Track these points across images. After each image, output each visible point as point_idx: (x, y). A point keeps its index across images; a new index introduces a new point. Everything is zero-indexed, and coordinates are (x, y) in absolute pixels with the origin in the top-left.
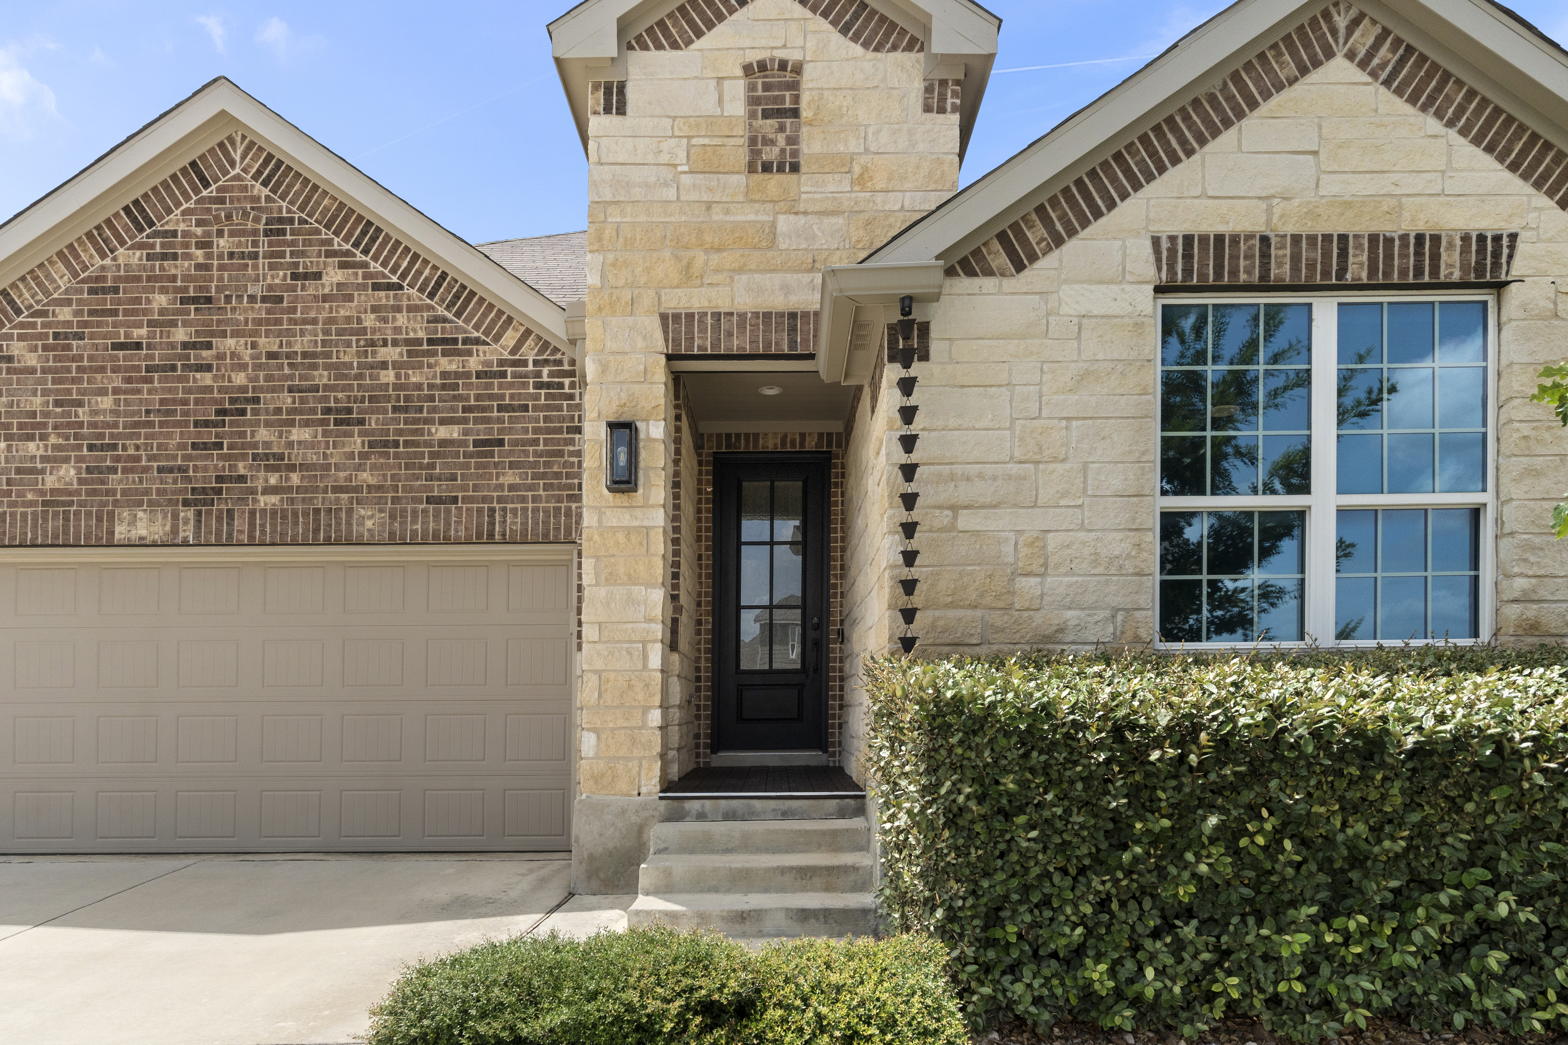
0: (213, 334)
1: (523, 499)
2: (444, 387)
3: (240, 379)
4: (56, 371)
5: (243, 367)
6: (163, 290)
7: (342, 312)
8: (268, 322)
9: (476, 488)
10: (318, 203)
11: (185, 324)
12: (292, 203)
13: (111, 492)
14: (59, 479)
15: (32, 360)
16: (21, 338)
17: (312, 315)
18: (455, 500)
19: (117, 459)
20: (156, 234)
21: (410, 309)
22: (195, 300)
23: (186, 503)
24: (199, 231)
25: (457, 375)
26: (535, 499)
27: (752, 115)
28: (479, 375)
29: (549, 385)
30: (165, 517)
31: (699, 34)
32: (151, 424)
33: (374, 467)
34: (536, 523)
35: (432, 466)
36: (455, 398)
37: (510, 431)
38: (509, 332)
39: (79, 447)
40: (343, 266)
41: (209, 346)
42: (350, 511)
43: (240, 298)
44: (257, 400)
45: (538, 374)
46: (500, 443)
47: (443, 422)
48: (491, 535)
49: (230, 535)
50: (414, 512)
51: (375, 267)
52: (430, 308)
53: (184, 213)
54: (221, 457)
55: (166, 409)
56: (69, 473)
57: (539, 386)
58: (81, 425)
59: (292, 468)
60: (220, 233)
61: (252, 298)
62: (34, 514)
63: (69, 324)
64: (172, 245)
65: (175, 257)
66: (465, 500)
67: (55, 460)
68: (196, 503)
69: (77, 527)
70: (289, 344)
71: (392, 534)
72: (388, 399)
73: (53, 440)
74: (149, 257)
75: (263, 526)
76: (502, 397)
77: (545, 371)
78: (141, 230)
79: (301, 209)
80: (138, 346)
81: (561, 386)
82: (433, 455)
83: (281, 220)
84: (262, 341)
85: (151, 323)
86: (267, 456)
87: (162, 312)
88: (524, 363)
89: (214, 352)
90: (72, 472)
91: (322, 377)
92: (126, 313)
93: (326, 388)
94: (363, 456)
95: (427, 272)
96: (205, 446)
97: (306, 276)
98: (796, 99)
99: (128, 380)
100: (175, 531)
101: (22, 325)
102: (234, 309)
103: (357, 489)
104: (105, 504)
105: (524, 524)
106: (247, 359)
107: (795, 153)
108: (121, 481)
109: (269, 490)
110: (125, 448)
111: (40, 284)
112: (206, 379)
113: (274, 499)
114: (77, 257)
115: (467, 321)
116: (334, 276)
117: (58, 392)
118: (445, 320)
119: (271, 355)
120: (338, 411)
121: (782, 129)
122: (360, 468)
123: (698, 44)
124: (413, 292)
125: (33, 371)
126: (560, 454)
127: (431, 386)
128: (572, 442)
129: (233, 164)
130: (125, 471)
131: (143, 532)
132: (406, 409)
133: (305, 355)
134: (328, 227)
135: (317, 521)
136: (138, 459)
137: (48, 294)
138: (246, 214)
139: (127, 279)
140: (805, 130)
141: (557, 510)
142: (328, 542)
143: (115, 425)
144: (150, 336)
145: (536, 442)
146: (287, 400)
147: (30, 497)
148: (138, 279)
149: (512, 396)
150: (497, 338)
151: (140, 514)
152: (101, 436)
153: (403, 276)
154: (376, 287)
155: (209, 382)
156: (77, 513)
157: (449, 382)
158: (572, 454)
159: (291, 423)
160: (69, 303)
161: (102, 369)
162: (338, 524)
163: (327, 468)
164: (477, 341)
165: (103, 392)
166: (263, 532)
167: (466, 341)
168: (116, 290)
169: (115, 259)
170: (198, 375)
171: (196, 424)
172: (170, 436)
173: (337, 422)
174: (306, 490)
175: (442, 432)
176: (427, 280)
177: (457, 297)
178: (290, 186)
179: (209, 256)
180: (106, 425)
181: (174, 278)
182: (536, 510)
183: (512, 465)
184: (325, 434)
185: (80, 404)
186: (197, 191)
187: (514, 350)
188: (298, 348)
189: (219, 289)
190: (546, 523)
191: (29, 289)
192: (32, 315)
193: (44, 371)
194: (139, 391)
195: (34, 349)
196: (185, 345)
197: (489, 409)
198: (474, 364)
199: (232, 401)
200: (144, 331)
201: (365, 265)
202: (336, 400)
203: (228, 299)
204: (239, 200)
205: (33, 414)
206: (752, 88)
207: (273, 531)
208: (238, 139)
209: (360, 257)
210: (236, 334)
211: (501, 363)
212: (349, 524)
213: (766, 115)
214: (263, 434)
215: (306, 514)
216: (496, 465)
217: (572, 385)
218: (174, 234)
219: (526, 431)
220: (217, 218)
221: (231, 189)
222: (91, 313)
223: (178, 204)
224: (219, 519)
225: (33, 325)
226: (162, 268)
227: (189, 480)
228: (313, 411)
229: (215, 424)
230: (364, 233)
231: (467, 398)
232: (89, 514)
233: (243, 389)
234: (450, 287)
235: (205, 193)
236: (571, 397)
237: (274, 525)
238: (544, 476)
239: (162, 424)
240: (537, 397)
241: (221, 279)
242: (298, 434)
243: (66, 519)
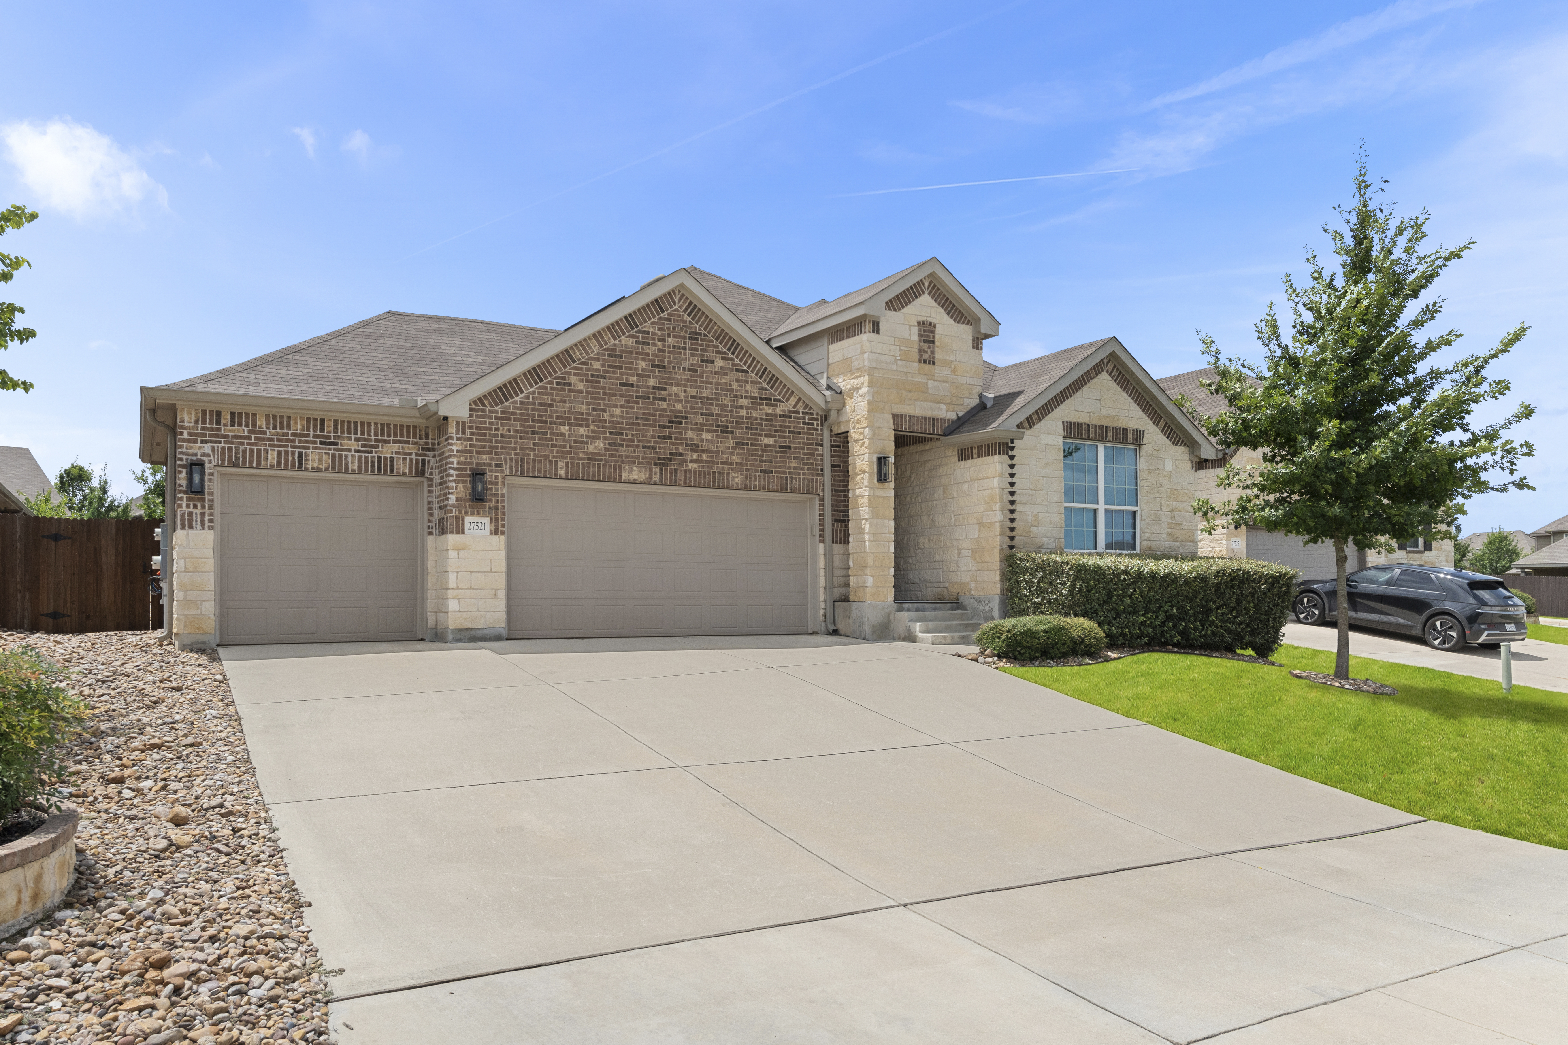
0: (666, 383)
1: (799, 474)
2: (766, 420)
3: (679, 407)
4: (593, 393)
5: (681, 401)
6: (644, 360)
7: (723, 381)
8: (691, 381)
9: (780, 467)
10: (712, 328)
11: (654, 377)
12: (701, 326)
13: (620, 456)
14: (596, 448)
15: (581, 386)
16: (575, 374)
17: (710, 380)
18: (771, 472)
19: (624, 440)
20: (640, 331)
21: (752, 382)
22: (658, 366)
23: (656, 464)
24: (659, 333)
25: (772, 415)
26: (804, 474)
27: (920, 341)
28: (780, 416)
29: (808, 424)
30: (646, 470)
31: (903, 307)
32: (638, 424)
33: (738, 454)
34: (804, 485)
35: (762, 456)
36: (771, 425)
37: (794, 443)
38: (792, 398)
39: (605, 433)
40: (723, 358)
41: (665, 389)
42: (728, 474)
43: (679, 368)
44: (687, 418)
45: (804, 418)
46: (790, 448)
47: (766, 436)
48: (786, 489)
49: (676, 481)
50: (755, 476)
51: (737, 361)
52: (760, 383)
53: (652, 323)
54: (672, 443)
55: (646, 417)
56: (600, 445)
57: (804, 423)
58: (605, 421)
59: (702, 451)
60: (669, 336)
61: (684, 369)
62: (583, 464)
63: (598, 370)
64: (647, 338)
65: (648, 344)
66: (776, 472)
67: (593, 437)
68: (660, 464)
69: (604, 472)
70: (701, 392)
71: (746, 485)
72: (743, 423)
73: (592, 428)
74: (637, 342)
75: (690, 478)
76: (790, 427)
77: (807, 417)
78: (633, 329)
79: (705, 329)
80: (632, 385)
81: (813, 424)
82: (763, 451)
83: (696, 333)
84: (689, 389)
85: (638, 375)
86: (692, 445)
87: (643, 370)
88: (798, 413)
89: (666, 392)
90: (602, 445)
91: (715, 410)
92: (627, 368)
93: (717, 415)
94: (734, 448)
95: (759, 366)
96: (664, 437)
97: (707, 361)
98: (934, 337)
99: (628, 402)
100: (650, 477)
101: (575, 368)
102: (675, 373)
103: (731, 464)
104: (618, 462)
105: (800, 485)
106: (682, 397)
107: (933, 358)
108: (625, 451)
109: (692, 461)
110: (627, 435)
111: (584, 349)
112: (664, 405)
113: (695, 465)
114: (602, 338)
115: (775, 391)
116: (719, 363)
117: (594, 404)
118: (766, 389)
119: (693, 397)
120: (723, 426)
121: (929, 348)
122: (732, 454)
123: (903, 311)
124: (753, 375)
125: (581, 392)
126: (813, 454)
127: (761, 419)
128: (817, 449)
129: (675, 304)
130: (627, 446)
131: (636, 477)
132: (751, 429)
133: (708, 398)
134: (717, 340)
135: (714, 477)
136: (633, 441)
137: (587, 353)
138: (681, 329)
139: (627, 352)
140: (936, 349)
141: (812, 479)
142: (719, 487)
143: (622, 423)
144: (638, 381)
145: (803, 449)
146: (700, 419)
147: (581, 455)
148: (631, 352)
149: (794, 427)
150: (788, 400)
151: (634, 468)
152: (615, 428)
153: (749, 367)
154: (738, 370)
155: (665, 407)
156: (604, 465)
157: (769, 418)
158: (818, 455)
159: (702, 430)
160: (598, 360)
161: (615, 395)
162: (723, 479)
163: (718, 452)
164: (779, 401)
165: (616, 406)
166: (690, 481)
167: (775, 400)
168: (621, 357)
169: (620, 341)
170: (660, 403)
171: (660, 426)
172: (648, 431)
173: (722, 432)
174: (709, 462)
175: (767, 441)
176: (759, 370)
177: (771, 379)
178: (700, 318)
179: (664, 346)
180: (618, 423)
181: (648, 354)
182: (804, 479)
183: (795, 458)
184: (717, 436)
185: (605, 411)
186: (659, 314)
187: (794, 407)
188: (704, 395)
189: (669, 363)
190: (808, 485)
191: (579, 350)
192: (581, 364)
193: (587, 392)
194: (633, 408)
195: (582, 381)
196: (654, 388)
197: (784, 432)
198: (778, 411)
199: (676, 417)
200: (635, 378)
201: (732, 360)
202: (722, 421)
203: (674, 368)
204: (678, 321)
205: (582, 414)
206: (920, 330)
207: (695, 481)
208: (677, 292)
209: (730, 356)
210: (677, 385)
211: (790, 411)
212: (728, 479)
213: (925, 341)
214: (690, 434)
215: (709, 474)
216: (788, 457)
217: (817, 425)
218: (648, 333)
219: (799, 443)
220: (668, 329)
221: (674, 315)
222: (609, 366)
223: (650, 319)
224: (671, 473)
225: (581, 369)
226: (642, 349)
227: (657, 453)
228: (712, 425)
229: (669, 427)
230: (732, 345)
231: (776, 426)
232: (610, 466)
233: (680, 412)
234: (768, 374)
235: (662, 315)
236: (817, 430)
237: (695, 478)
238: (807, 464)
239: (644, 425)
240: (804, 429)
241: (669, 357)
242: (706, 436)
243: (599, 468)
